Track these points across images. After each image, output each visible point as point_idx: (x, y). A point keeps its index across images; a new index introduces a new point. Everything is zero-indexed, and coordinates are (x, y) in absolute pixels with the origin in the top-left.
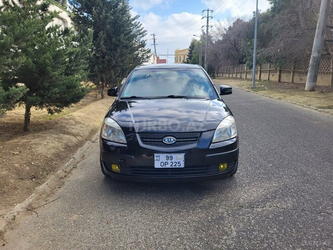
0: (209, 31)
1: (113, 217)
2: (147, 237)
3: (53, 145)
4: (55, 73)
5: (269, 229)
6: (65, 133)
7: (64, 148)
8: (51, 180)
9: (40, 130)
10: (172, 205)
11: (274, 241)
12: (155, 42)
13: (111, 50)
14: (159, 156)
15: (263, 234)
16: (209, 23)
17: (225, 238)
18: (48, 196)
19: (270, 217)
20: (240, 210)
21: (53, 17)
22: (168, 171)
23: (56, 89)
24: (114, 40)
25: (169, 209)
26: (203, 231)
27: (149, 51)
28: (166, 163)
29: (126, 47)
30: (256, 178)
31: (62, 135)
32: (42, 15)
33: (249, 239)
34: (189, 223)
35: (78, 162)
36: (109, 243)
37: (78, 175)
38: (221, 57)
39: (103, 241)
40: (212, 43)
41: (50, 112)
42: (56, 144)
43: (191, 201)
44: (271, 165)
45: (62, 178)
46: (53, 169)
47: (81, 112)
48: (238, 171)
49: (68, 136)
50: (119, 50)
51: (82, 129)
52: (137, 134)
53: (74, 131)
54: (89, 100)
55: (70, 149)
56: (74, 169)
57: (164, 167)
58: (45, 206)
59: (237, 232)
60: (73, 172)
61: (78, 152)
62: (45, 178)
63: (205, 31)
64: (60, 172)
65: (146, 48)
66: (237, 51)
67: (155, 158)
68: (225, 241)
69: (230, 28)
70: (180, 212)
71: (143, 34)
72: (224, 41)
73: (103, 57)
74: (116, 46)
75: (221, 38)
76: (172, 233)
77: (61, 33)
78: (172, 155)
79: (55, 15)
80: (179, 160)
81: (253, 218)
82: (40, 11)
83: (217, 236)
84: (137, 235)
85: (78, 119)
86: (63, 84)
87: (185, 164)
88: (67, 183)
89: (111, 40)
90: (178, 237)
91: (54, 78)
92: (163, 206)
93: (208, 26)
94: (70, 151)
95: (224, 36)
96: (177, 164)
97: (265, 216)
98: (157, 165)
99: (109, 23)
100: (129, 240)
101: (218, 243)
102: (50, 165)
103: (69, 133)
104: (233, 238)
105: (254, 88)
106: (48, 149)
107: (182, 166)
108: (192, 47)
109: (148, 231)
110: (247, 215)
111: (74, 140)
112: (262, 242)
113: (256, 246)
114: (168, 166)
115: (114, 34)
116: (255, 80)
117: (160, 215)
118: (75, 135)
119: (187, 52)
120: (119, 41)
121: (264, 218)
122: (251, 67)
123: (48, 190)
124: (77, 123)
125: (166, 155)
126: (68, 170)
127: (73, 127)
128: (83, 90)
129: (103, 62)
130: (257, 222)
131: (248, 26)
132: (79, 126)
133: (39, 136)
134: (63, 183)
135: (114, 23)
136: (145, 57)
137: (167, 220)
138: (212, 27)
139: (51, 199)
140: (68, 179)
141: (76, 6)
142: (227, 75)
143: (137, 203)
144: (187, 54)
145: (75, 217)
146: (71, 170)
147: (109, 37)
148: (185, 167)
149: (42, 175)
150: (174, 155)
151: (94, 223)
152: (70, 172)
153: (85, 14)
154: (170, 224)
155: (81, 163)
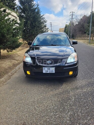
0: (73, 20)
1: (26, 91)
2: (38, 99)
3: (8, 64)
4: (8, 36)
5: (88, 98)
6: (13, 59)
7: (12, 65)
8: (6, 76)
9: (4, 58)
10: (50, 87)
11: (90, 103)
12: (51, 25)
13: (32, 28)
14: (45, 68)
15: (85, 100)
16: (73, 17)
17: (69, 101)
18: (4, 82)
19: (89, 93)
20: (77, 90)
21: (8, 15)
22: (48, 74)
23: (9, 43)
24: (34, 24)
25: (48, 89)
26: (61, 98)
27: (48, 29)
28: (47, 71)
29: (38, 27)
30: (86, 78)
31: (12, 60)
32: (4, 14)
33: (79, 102)
34: (55, 95)
35: (17, 70)
36: (23, 101)
37: (16, 75)
38: (77, 31)
39: (21, 100)
40: (73, 26)
41: (8, 51)
42: (9, 63)
43: (58, 86)
44: (92, 73)
45: (10, 76)
46: (7, 73)
47: (21, 52)
48: (78, 75)
49: (14, 61)
50: (35, 28)
51: (20, 58)
52: (36, 60)
53: (17, 59)
54: (24, 48)
55: (15, 65)
56: (15, 73)
57: (47, 72)
58: (2, 86)
59: (75, 99)
60: (14, 74)
61: (17, 67)
62: (4, 76)
63: (71, 21)
64: (10, 74)
65: (47, 27)
66: (84, 28)
67: (43, 69)
68: (69, 102)
69: (81, 19)
70: (53, 90)
71: (45, 22)
72: (79, 24)
73: (30, 31)
74: (35, 26)
75: (77, 23)
76: (49, 98)
77: (11, 21)
78: (50, 68)
79: (9, 14)
80: (53, 70)
81: (82, 94)
82: (3, 12)
83: (66, 100)
84: (34, 98)
85: (19, 54)
86: (12, 41)
87: (55, 71)
88: (12, 78)
89: (32, 24)
90: (50, 100)
91: (8, 38)
92: (46, 88)
93: (72, 19)
94: (15, 66)
95: (79, 22)
96: (52, 72)
97: (87, 93)
98: (44, 72)
99: (32, 18)
100: (31, 100)
101: (66, 103)
102: (6, 71)
103: (15, 60)
104: (72, 101)
105: (90, 43)
106: (6, 65)
107: (54, 72)
108: (66, 27)
109: (39, 97)
110: (79, 92)
111: (17, 62)
112: (85, 103)
113: (82, 105)
114: (48, 72)
115: (34, 22)
116: (90, 40)
117: (45, 91)
118: (17, 60)
119: (64, 29)
120: (36, 24)
121: (87, 94)
122: (89, 34)
123: (4, 80)
124: (18, 56)
125: (47, 68)
126: (13, 73)
127: (17, 57)
128: (20, 43)
129: (30, 33)
130: (84, 95)
131: (88, 18)
132: (19, 57)
133: (3, 60)
134: (10, 78)
135: (34, 18)
136: (46, 31)
137: (47, 93)
138: (74, 19)
139: (5, 84)
140: (12, 77)
141: (19, 11)
142: (79, 38)
143: (37, 86)
144: (64, 30)
145: (12, 91)
146: (14, 73)
147: (32, 23)
148: (55, 72)
149: (2, 75)
150: (51, 68)
151: (19, 93)
152: (13, 74)
153: (23, 14)
154: (48, 95)
155: (18, 71)
